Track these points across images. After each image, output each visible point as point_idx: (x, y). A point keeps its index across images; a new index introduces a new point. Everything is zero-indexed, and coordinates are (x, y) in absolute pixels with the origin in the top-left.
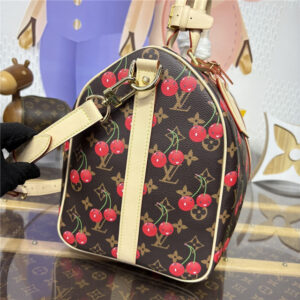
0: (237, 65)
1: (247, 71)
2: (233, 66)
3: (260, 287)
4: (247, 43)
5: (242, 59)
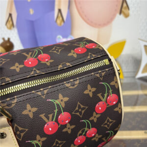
0: (120, 13)
2: (118, 15)
5: (123, 10)
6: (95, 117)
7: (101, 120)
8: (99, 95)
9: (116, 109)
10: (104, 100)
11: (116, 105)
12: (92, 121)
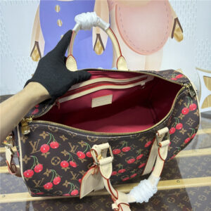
1: (180, 39)
2: (170, 38)
3: (199, 196)
4: (177, 20)
6: (181, 116)
7: (185, 119)
8: (185, 104)
9: (195, 113)
10: (187, 107)
11: (195, 111)
12: (179, 119)
